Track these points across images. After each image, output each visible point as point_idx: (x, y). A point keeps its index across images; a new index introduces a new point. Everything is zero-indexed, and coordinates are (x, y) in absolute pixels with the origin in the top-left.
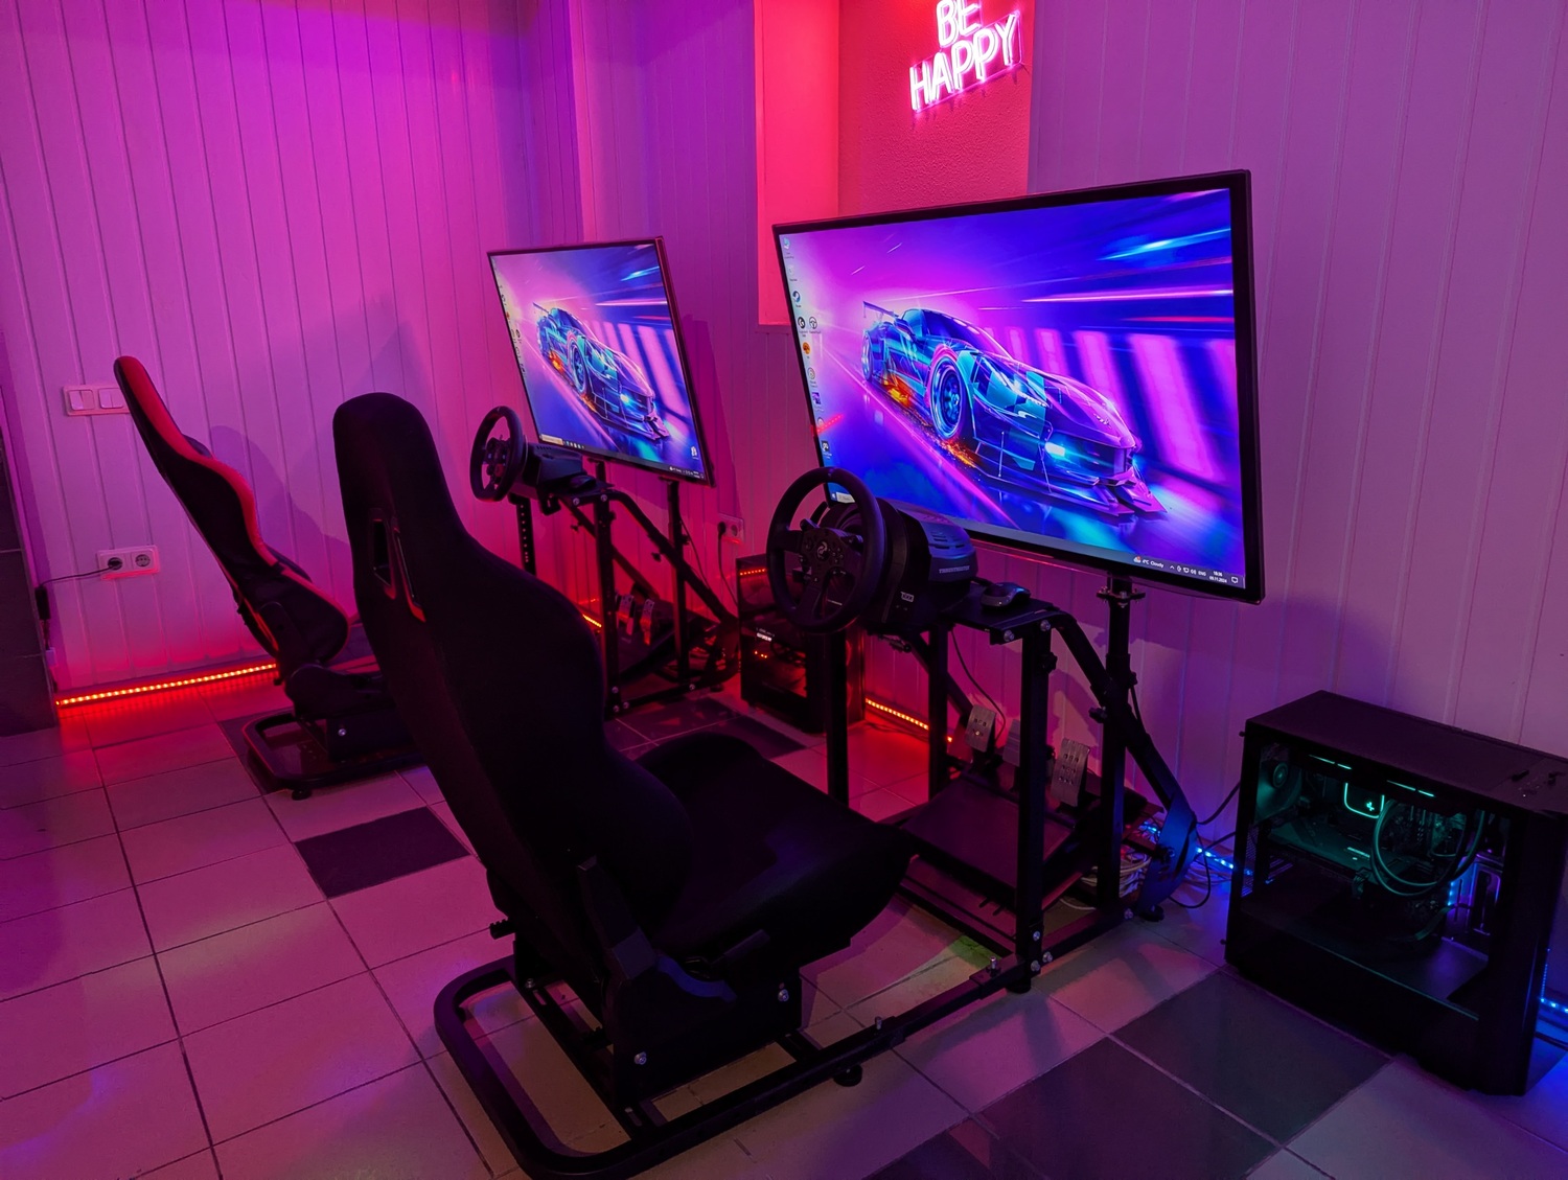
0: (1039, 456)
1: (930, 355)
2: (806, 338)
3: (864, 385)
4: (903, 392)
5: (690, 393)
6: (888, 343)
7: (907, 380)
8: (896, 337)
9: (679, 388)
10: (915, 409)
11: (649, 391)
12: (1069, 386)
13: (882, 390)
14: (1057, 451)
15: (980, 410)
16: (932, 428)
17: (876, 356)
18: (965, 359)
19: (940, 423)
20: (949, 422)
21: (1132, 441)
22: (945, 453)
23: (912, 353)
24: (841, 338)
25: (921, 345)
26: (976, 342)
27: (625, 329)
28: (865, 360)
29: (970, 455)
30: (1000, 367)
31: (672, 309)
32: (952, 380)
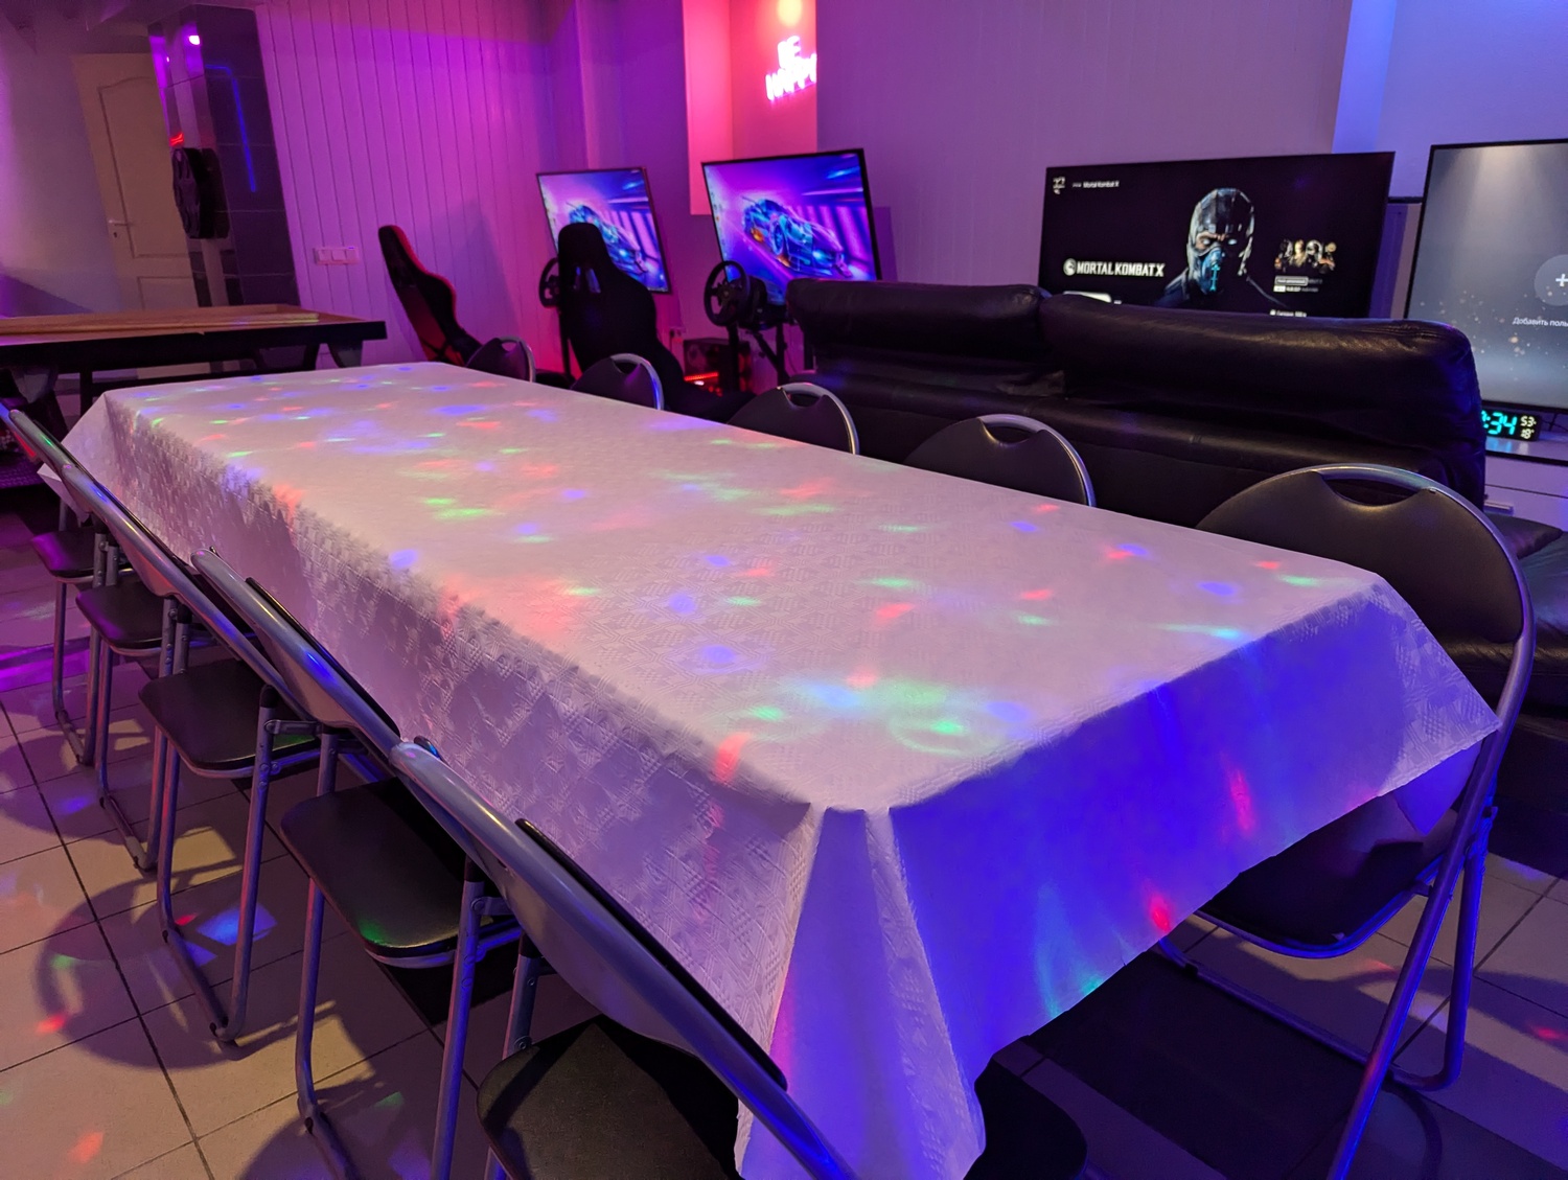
0: (811, 258)
1: (769, 218)
2: (717, 214)
3: (743, 234)
4: (760, 235)
5: (660, 245)
6: (752, 214)
7: (761, 230)
8: (755, 211)
9: (654, 245)
10: (765, 243)
11: (636, 246)
12: (819, 228)
13: (751, 236)
14: (818, 255)
15: (790, 242)
16: (772, 251)
17: (748, 221)
18: (782, 220)
19: (775, 248)
20: (778, 247)
21: (840, 248)
22: (777, 261)
23: (762, 218)
24: (733, 213)
25: (766, 215)
26: (786, 212)
27: (624, 215)
28: (743, 223)
29: (788, 261)
30: (795, 221)
31: (650, 203)
32: (778, 229)
